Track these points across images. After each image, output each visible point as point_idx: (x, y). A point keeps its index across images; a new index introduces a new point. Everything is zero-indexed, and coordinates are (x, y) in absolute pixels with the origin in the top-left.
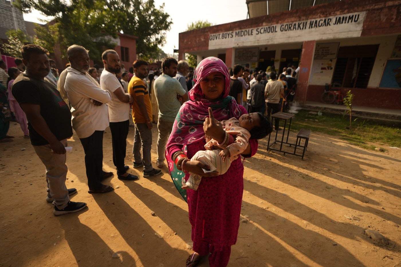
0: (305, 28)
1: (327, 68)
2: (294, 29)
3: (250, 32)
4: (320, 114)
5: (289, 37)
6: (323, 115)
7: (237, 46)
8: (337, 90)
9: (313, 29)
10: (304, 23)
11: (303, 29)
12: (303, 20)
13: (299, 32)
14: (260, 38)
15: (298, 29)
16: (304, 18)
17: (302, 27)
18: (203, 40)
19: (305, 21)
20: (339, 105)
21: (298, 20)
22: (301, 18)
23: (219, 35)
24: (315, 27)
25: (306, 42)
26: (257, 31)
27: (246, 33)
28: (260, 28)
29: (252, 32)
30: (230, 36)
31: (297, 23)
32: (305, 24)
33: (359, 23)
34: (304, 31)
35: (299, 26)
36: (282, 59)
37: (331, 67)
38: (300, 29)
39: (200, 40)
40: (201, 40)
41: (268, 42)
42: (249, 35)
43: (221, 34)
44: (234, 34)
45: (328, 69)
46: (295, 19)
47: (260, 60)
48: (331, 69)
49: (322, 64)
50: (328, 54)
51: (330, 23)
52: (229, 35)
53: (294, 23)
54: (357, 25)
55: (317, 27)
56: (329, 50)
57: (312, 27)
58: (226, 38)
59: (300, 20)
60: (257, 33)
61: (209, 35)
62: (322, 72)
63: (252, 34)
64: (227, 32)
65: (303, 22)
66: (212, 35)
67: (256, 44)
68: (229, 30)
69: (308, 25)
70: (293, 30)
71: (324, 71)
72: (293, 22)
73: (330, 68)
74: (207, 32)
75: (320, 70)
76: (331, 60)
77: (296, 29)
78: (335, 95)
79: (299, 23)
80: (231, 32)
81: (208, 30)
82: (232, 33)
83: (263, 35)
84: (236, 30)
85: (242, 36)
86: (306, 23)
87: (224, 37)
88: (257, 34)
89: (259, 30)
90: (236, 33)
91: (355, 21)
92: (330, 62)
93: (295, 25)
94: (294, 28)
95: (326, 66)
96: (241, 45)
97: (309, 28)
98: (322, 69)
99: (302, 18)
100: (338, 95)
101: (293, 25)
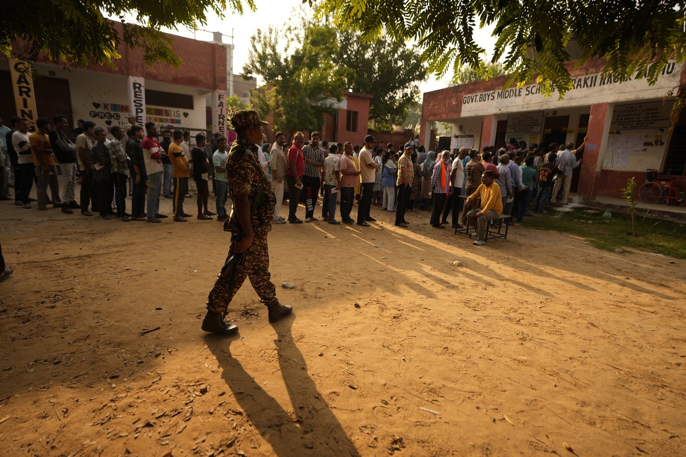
0: (594, 85)
1: (653, 143)
2: (579, 87)
3: (517, 92)
4: (607, 214)
5: (571, 99)
6: (612, 216)
7: (499, 112)
8: (666, 180)
9: (606, 86)
10: (592, 77)
11: (591, 86)
12: (592, 73)
13: (585, 91)
14: (530, 101)
15: (584, 87)
16: (593, 70)
17: (589, 84)
18: (454, 103)
19: (594, 75)
20: (669, 205)
21: (584, 73)
22: (588, 70)
23: (476, 96)
24: (609, 83)
25: (594, 105)
26: (527, 90)
27: (512, 94)
28: (532, 85)
29: (520, 92)
30: (491, 97)
31: (583, 78)
32: (594, 79)
33: (674, 76)
34: (593, 89)
35: (585, 82)
36: (581, 129)
37: (661, 141)
38: (587, 86)
39: (450, 103)
40: (452, 103)
41: (542, 106)
42: (515, 96)
43: (479, 94)
44: (496, 95)
45: (657, 144)
46: (581, 73)
47: (547, 130)
48: (662, 144)
49: (646, 136)
50: (656, 120)
51: (631, 77)
52: (489, 96)
53: (579, 77)
54: (672, 79)
55: (611, 83)
56: (659, 113)
57: (604, 84)
58: (484, 101)
59: (586, 74)
60: (528, 93)
61: (463, 96)
62: (646, 150)
63: (520, 95)
64: (486, 93)
65: (591, 75)
66: (467, 96)
67: (525, 110)
68: (490, 90)
69: (598, 81)
70: (577, 87)
71: (649, 147)
72: (577, 76)
73: (659, 143)
74: (461, 92)
75: (642, 147)
76: (662, 130)
77: (581, 87)
78: (663, 188)
79: (585, 78)
80: (492, 92)
81: (461, 89)
82: (494, 93)
83: (535, 95)
84: (499, 89)
85: (506, 98)
86: (596, 77)
87: (482, 99)
88: (526, 95)
89: (530, 89)
90: (499, 93)
91: (668, 73)
92: (660, 133)
93: (580, 80)
94: (578, 85)
95: (652, 140)
96: (504, 110)
97: (600, 84)
98: (646, 144)
99: (591, 70)
100: (668, 189)
101: (577, 80)
